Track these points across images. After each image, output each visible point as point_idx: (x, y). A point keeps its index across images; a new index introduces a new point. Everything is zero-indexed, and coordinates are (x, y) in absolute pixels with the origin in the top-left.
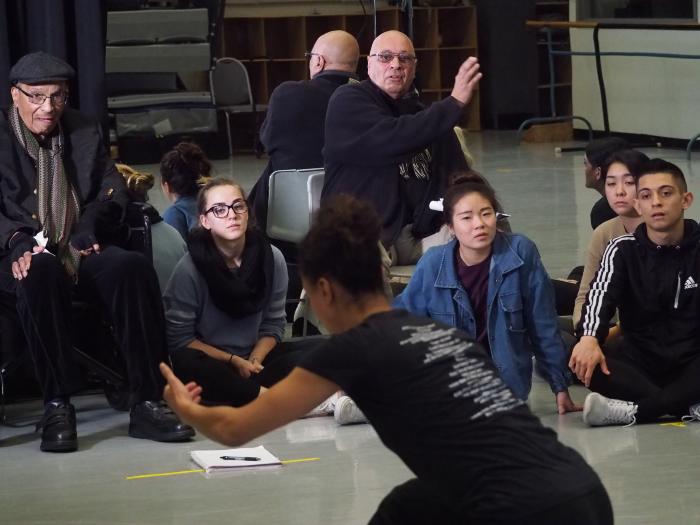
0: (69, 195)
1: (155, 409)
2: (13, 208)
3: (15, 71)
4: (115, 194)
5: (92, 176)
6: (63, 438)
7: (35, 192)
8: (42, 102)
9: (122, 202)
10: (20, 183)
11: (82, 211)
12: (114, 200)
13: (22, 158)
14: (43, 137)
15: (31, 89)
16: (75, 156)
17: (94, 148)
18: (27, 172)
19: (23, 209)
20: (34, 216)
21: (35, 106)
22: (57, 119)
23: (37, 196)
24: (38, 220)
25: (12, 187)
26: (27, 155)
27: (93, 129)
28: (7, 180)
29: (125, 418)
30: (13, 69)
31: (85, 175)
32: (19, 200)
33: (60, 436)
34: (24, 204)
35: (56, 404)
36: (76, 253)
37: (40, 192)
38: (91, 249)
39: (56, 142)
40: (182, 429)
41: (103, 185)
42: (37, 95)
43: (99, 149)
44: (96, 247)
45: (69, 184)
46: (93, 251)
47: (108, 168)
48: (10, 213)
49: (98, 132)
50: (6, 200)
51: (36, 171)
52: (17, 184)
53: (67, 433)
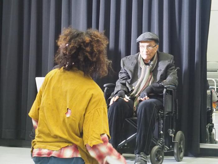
13: (139, 68)
14: (149, 61)
15: (141, 44)
19: (129, 85)
27: (169, 60)
42: (143, 46)
49: (171, 61)
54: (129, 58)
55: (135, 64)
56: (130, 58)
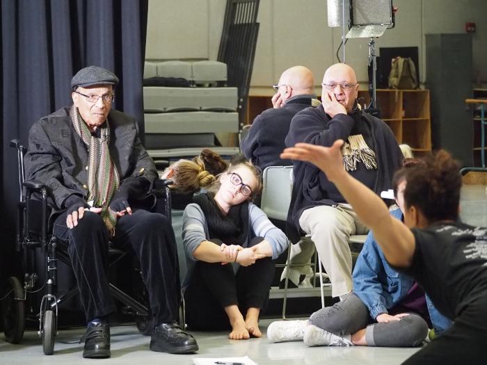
0: (112, 172)
1: (169, 330)
2: (69, 179)
3: (75, 80)
4: (146, 172)
5: (130, 159)
6: (100, 348)
7: (87, 168)
8: (96, 100)
9: (150, 178)
10: (76, 161)
11: (121, 184)
12: (144, 176)
13: (78, 143)
14: (95, 128)
15: (88, 92)
16: (118, 144)
17: (132, 139)
18: (81, 154)
19: (77, 180)
20: (85, 186)
21: (90, 104)
22: (107, 115)
23: (87, 172)
24: (87, 189)
25: (69, 164)
26: (82, 141)
28: (66, 158)
29: (148, 340)
30: (74, 78)
31: (124, 158)
32: (74, 174)
33: (97, 346)
34: (78, 177)
35: (96, 323)
36: (113, 214)
37: (91, 169)
38: (124, 211)
39: (105, 132)
40: (188, 345)
41: (137, 165)
42: (93, 96)
43: (135, 140)
44: (129, 209)
45: (112, 164)
46: (126, 213)
47: (141, 154)
48: (66, 183)
49: (135, 128)
50: (64, 174)
51: (88, 153)
52: (72, 161)
53: (102, 344)
54: (51, 121)
55: (70, 133)
56: (54, 121)
